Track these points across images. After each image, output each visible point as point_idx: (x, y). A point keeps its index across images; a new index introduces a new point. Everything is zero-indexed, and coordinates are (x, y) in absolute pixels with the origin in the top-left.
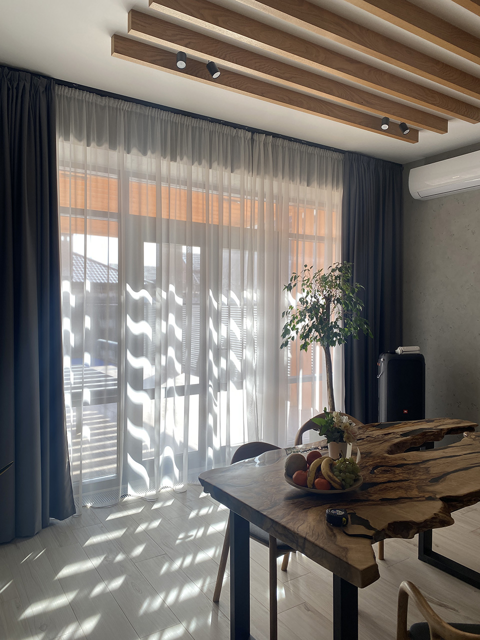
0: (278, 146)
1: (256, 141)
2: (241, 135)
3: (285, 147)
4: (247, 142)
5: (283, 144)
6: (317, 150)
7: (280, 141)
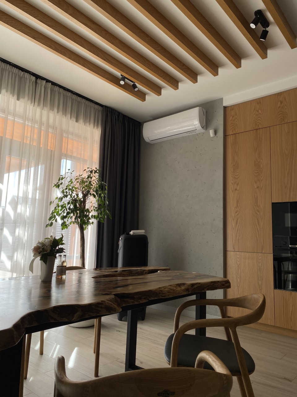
0: (55, 91)
1: (39, 84)
2: (27, 76)
3: (61, 93)
4: (31, 83)
5: (59, 91)
6: (84, 100)
7: (57, 88)
